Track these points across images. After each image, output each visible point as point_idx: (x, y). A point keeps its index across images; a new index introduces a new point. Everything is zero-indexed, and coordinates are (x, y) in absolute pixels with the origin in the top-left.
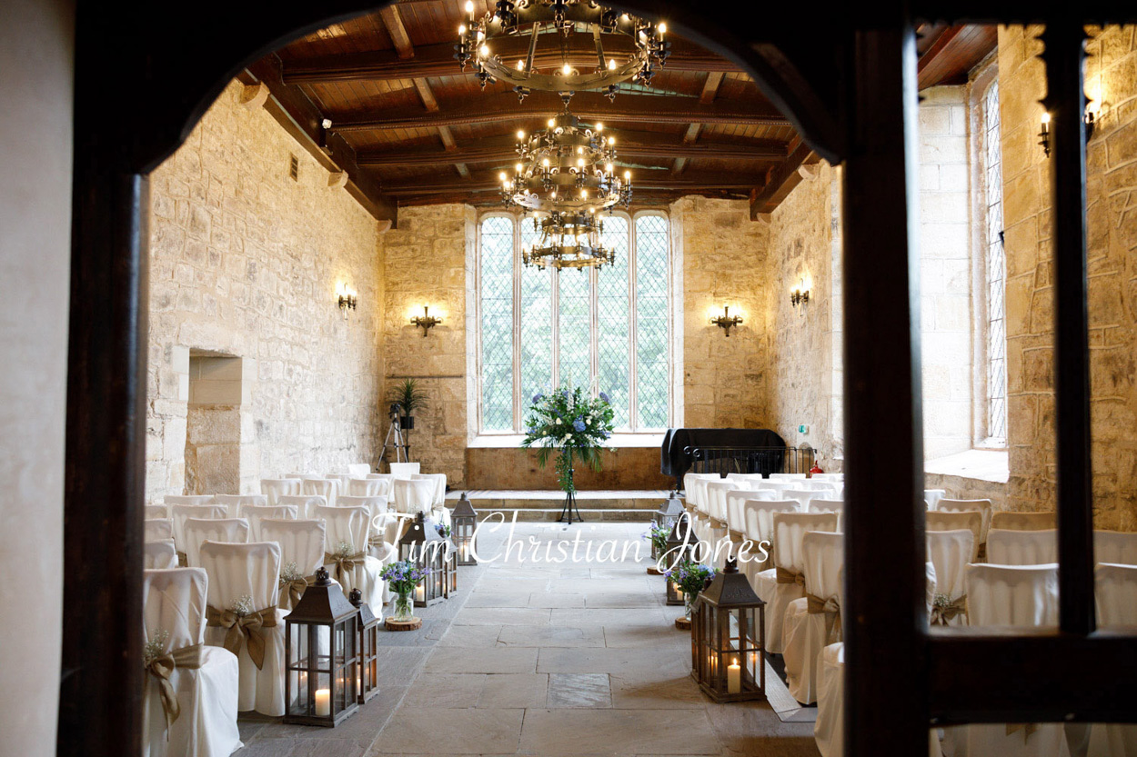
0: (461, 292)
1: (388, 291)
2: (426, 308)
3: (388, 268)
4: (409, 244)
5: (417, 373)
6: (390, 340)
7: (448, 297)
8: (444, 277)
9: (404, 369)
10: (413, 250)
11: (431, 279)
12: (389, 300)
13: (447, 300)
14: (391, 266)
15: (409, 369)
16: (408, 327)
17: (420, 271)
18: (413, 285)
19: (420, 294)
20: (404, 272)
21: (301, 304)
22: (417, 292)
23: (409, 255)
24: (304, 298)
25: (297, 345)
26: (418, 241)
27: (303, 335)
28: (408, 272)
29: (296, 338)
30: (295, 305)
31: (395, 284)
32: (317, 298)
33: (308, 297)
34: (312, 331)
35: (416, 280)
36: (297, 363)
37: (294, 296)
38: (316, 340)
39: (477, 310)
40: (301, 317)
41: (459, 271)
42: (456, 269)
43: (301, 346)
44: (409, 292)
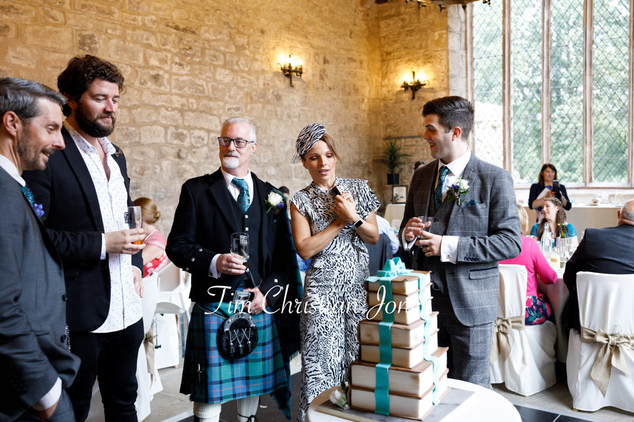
0: (444, 53)
1: (383, 61)
2: (414, 73)
3: (382, 39)
4: (399, 14)
5: (407, 134)
6: (386, 105)
7: (432, 59)
8: (429, 41)
9: (397, 131)
10: (403, 20)
11: (418, 45)
12: (384, 69)
13: (432, 62)
14: (384, 37)
15: (402, 130)
16: (400, 92)
17: (409, 38)
18: (403, 52)
19: (410, 60)
20: (396, 42)
21: (201, 74)
22: (407, 59)
23: (399, 25)
24: (208, 68)
25: (193, 111)
26: (407, 10)
27: (205, 102)
28: (399, 41)
29: (190, 106)
30: (187, 75)
31: (389, 53)
32: (236, 68)
33: (215, 67)
34: (227, 98)
35: (406, 48)
36: (196, 128)
37: (185, 66)
38: (235, 106)
39: (467, 70)
40: (202, 86)
41: (442, 34)
42: (440, 32)
43: (202, 112)
44: (400, 60)
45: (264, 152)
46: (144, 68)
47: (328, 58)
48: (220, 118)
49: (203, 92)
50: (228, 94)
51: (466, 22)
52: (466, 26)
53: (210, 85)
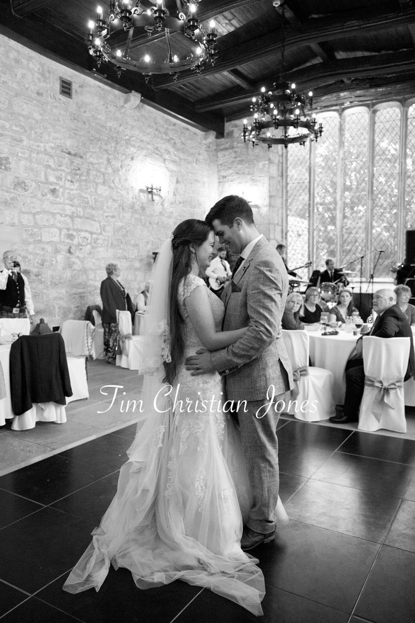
0: (266, 179)
1: (220, 182)
3: (220, 166)
4: (233, 148)
7: (257, 183)
8: (255, 169)
10: (235, 152)
11: (246, 172)
12: (221, 189)
13: (257, 185)
14: (221, 165)
17: (240, 166)
18: (235, 177)
19: (240, 183)
20: (230, 168)
21: (87, 189)
22: (238, 182)
23: (233, 156)
24: (91, 185)
25: (80, 217)
26: (239, 145)
27: (89, 210)
28: (232, 168)
29: (78, 213)
30: (76, 189)
31: (224, 177)
32: (112, 185)
33: (97, 184)
34: (105, 208)
35: (238, 173)
36: (82, 230)
37: (75, 183)
38: (111, 215)
39: (283, 192)
40: (87, 198)
41: (265, 164)
42: (264, 162)
43: (87, 218)
44: (233, 182)
45: (132, 250)
46: (45, 183)
47: (180, 179)
48: (100, 223)
49: (88, 203)
50: (106, 205)
51: (282, 156)
52: (283, 159)
53: (93, 197)
